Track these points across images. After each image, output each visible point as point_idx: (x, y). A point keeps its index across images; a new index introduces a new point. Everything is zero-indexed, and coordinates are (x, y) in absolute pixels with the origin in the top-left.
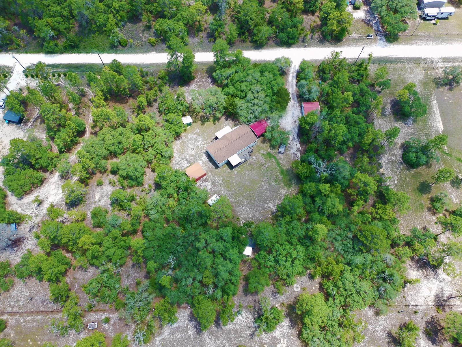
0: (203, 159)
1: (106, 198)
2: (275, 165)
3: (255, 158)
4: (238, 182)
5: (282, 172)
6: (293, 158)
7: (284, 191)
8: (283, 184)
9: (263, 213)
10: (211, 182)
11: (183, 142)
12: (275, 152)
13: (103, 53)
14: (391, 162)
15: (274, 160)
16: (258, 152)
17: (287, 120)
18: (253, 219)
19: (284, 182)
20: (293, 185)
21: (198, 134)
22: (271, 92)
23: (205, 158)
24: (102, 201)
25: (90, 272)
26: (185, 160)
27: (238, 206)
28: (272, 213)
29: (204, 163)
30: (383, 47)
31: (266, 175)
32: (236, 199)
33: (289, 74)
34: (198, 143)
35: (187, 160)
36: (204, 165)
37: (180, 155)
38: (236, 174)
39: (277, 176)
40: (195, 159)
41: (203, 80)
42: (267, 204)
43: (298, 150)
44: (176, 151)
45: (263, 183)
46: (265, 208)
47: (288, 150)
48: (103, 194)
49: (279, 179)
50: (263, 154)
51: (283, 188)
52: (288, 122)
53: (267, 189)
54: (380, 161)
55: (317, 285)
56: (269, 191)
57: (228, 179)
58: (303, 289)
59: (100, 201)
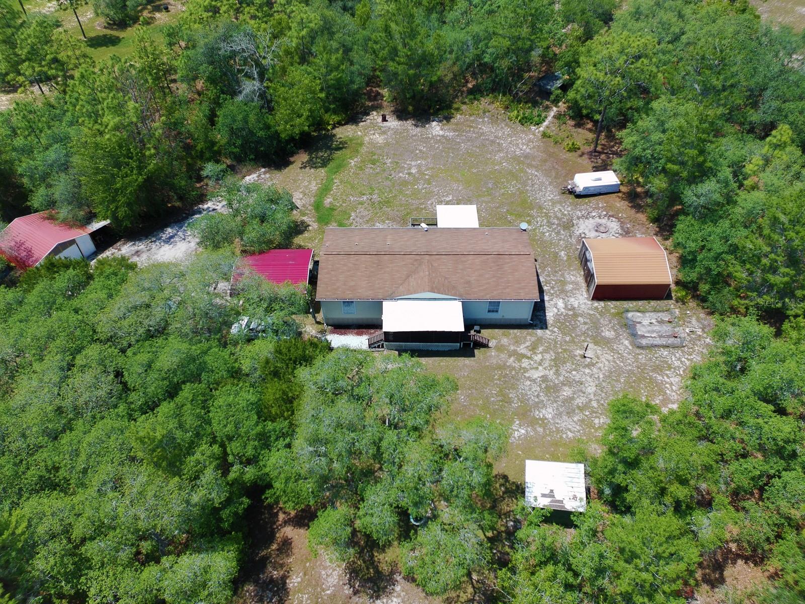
0: (561, 304)
26: (644, 342)
29: (563, 291)
36: (569, 287)
37: (658, 369)
40: (596, 326)
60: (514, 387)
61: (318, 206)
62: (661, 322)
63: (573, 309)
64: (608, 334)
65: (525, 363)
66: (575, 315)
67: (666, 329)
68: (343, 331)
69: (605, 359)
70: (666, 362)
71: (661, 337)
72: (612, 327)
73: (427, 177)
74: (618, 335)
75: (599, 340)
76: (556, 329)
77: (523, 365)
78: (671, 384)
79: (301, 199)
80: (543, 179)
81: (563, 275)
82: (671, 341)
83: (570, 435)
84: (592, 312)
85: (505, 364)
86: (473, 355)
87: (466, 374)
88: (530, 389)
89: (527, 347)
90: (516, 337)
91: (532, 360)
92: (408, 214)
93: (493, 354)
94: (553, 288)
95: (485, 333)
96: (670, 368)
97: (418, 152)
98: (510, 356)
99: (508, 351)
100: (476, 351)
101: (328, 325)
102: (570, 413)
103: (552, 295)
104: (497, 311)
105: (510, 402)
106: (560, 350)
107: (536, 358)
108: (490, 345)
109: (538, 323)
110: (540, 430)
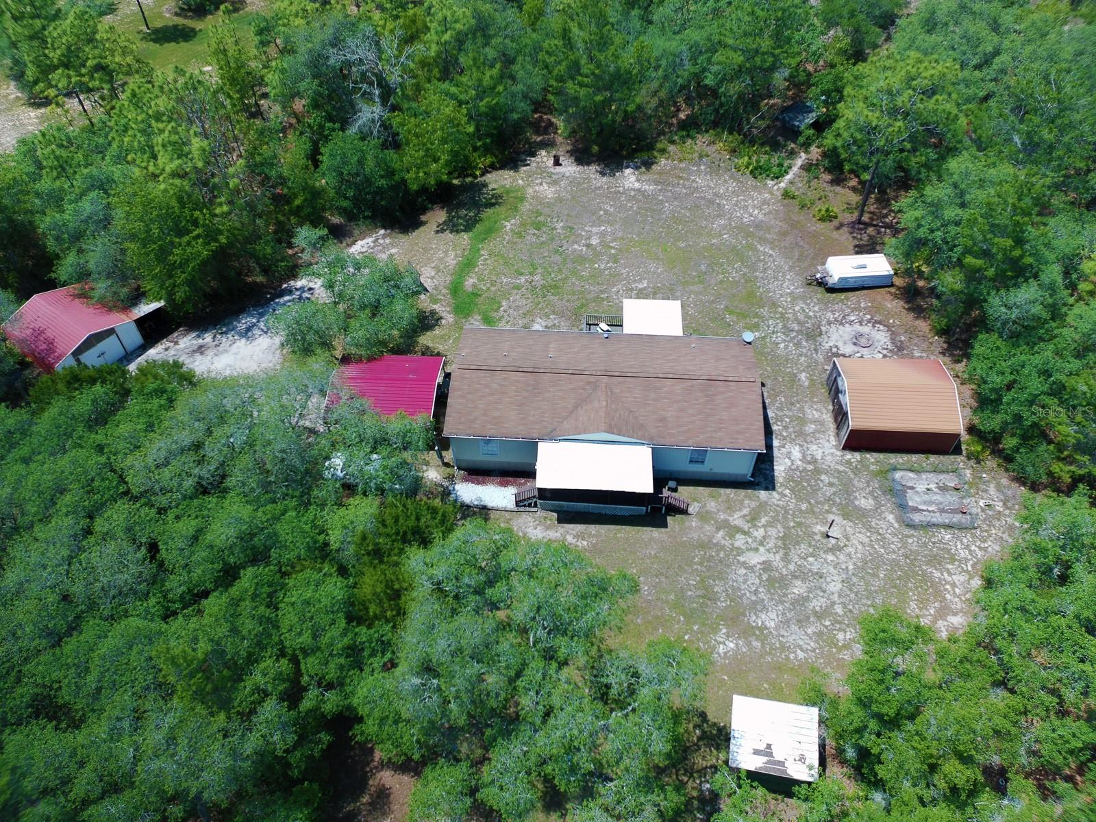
0: (796, 453)
26: (917, 518)
29: (801, 434)
34: (776, 559)
36: (811, 428)
60: (721, 577)
61: (455, 289)
62: (943, 489)
63: (814, 461)
64: (865, 503)
65: (740, 541)
66: (818, 471)
67: (951, 499)
68: (480, 478)
69: (858, 542)
70: (949, 551)
71: (942, 511)
72: (871, 493)
73: (613, 251)
74: (878, 506)
75: (851, 513)
76: (787, 492)
77: (737, 544)
78: (954, 585)
79: (432, 278)
80: (780, 261)
81: (801, 410)
82: (957, 518)
83: (801, 655)
84: (841, 468)
85: (710, 541)
86: (665, 526)
87: (653, 553)
88: (746, 581)
89: (744, 516)
90: (728, 500)
91: (750, 537)
92: (583, 306)
93: (694, 524)
94: (786, 428)
95: (685, 493)
96: (952, 559)
97: (602, 213)
98: (718, 529)
99: (716, 521)
100: (669, 519)
101: (459, 468)
102: (802, 622)
103: (785, 438)
104: (703, 462)
105: (714, 598)
106: (792, 524)
107: (755, 534)
108: (690, 510)
109: (762, 480)
110: (757, 644)
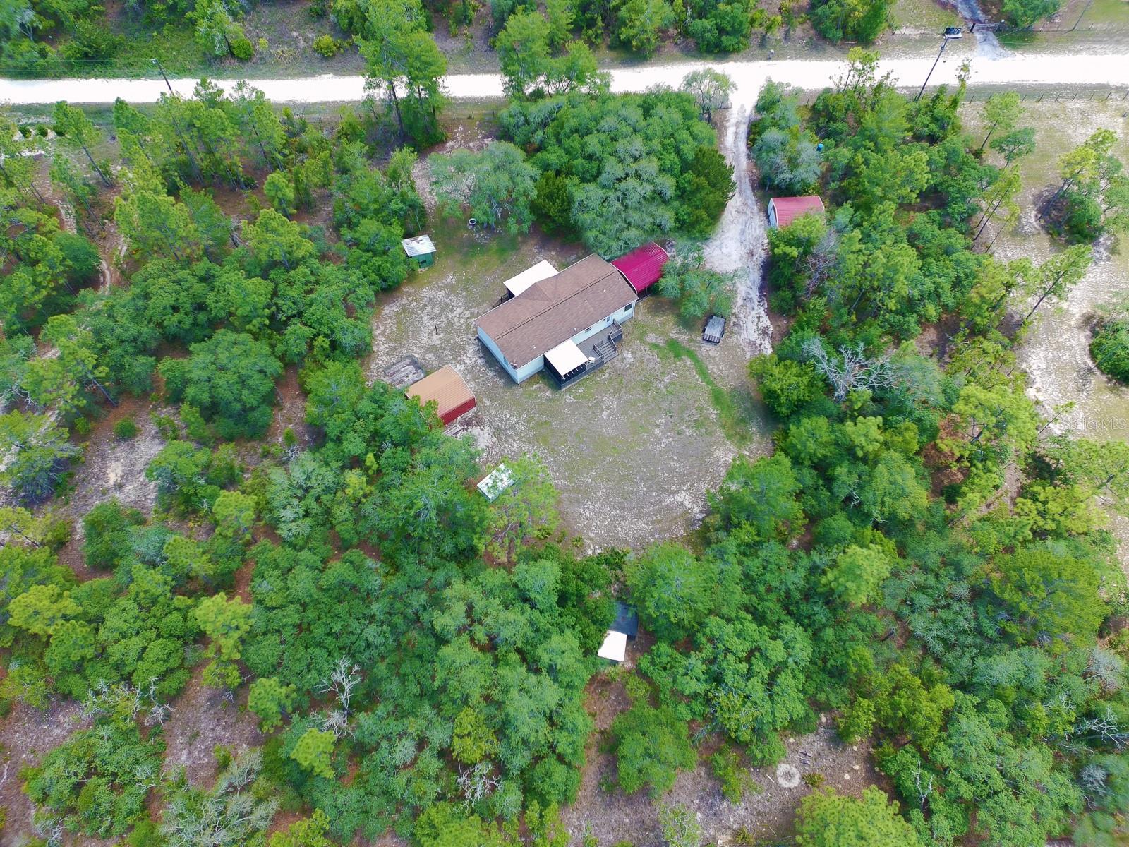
0: (467, 361)
1: (141, 479)
2: (694, 376)
3: (629, 356)
4: (576, 429)
5: (717, 398)
6: (748, 356)
7: (725, 455)
8: (720, 432)
9: (659, 522)
10: (492, 426)
11: (405, 310)
12: (691, 340)
13: (181, 78)
14: (1057, 368)
15: (688, 362)
16: (641, 339)
17: (724, 250)
18: (627, 543)
19: (724, 427)
20: (757, 437)
21: (452, 288)
22: (677, 160)
23: (471, 356)
24: (128, 488)
25: (59, 725)
26: (407, 361)
27: (578, 501)
28: (691, 523)
29: (471, 371)
30: (995, 60)
31: (664, 406)
32: (570, 479)
33: (726, 128)
34: (450, 315)
35: (414, 363)
36: (469, 377)
37: (393, 349)
38: (571, 404)
39: (702, 409)
40: (439, 357)
41: (471, 144)
42: (674, 493)
43: (764, 332)
44: (380, 338)
45: (657, 431)
46: (668, 508)
47: (732, 332)
48: (133, 465)
49: (706, 418)
50: (655, 346)
51: (724, 445)
52: (729, 255)
53: (669, 448)
54: (1024, 366)
55: (857, 767)
56: (678, 454)
57: (544, 418)
58: (810, 781)
59: (120, 487)
61: (690, 353)
64: (429, 356)
65: (467, 314)
69: (424, 339)
74: (424, 358)
75: (432, 349)
82: (392, 370)
96: (387, 353)
105: (463, 290)
107: (464, 320)
